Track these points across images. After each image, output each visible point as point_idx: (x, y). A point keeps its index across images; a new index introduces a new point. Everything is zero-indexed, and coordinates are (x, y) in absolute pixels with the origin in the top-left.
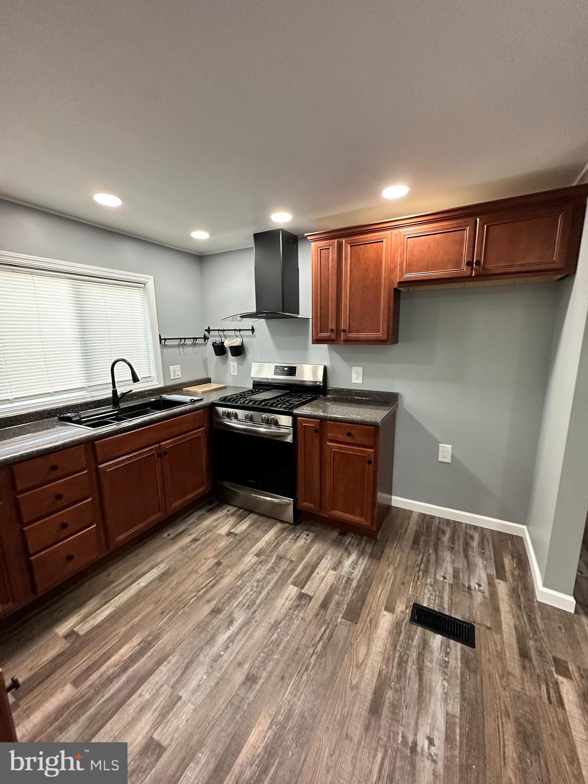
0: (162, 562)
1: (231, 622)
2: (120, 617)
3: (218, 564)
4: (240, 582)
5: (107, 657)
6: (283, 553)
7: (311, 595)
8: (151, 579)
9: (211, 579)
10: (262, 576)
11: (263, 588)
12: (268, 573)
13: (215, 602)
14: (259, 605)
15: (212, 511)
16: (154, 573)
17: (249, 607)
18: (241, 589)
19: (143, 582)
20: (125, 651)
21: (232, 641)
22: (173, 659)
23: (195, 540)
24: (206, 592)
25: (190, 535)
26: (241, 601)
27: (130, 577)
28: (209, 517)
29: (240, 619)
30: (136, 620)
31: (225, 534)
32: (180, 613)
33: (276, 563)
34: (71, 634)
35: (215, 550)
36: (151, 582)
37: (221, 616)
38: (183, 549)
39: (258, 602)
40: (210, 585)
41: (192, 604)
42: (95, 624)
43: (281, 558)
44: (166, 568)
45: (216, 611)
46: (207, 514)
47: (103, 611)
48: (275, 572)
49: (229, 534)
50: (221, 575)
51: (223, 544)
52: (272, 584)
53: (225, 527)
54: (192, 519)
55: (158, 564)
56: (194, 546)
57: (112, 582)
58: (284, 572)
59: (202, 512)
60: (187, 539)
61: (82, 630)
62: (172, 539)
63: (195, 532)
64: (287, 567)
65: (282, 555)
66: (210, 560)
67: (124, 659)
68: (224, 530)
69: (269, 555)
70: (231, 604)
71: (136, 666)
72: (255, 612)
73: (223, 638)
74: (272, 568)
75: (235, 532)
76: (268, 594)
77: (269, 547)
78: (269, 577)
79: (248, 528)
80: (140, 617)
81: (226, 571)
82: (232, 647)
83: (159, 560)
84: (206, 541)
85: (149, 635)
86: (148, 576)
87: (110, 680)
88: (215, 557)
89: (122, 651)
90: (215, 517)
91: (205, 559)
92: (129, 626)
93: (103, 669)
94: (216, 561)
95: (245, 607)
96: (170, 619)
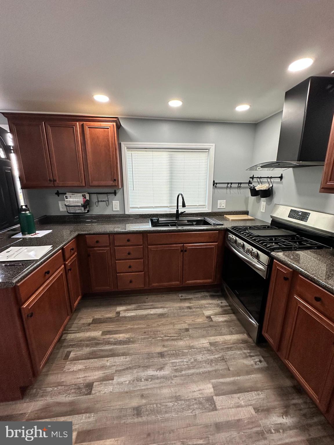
0: (167, 308)
1: (161, 369)
2: (133, 320)
3: (187, 330)
4: (186, 351)
5: (116, 332)
6: (228, 357)
7: (218, 407)
8: (156, 313)
9: (176, 335)
10: (201, 360)
11: (194, 367)
12: (205, 362)
13: (165, 349)
14: (182, 376)
15: (213, 297)
16: (159, 311)
17: (176, 370)
18: (183, 355)
19: (153, 311)
20: (121, 336)
21: (152, 379)
22: (128, 358)
23: (189, 308)
24: (167, 340)
25: (190, 303)
26: (176, 362)
27: (152, 305)
28: (208, 300)
29: (166, 372)
30: (136, 327)
31: (206, 315)
32: (150, 339)
33: (217, 361)
34: (118, 313)
35: (193, 321)
36: (154, 314)
37: (161, 360)
38: (181, 308)
39: (183, 372)
40: (173, 338)
41: (158, 340)
42: (126, 316)
43: (223, 359)
44: (166, 312)
45: (161, 355)
46: (209, 297)
47: (132, 312)
48: (211, 365)
49: (209, 317)
50: (182, 338)
51: (200, 320)
52: (201, 370)
53: (211, 311)
54: (199, 295)
55: (165, 307)
56: (186, 310)
57: (145, 302)
58: (216, 371)
59: (207, 294)
60: (187, 304)
61: (122, 314)
62: (181, 300)
63: (194, 303)
64: (221, 370)
65: (227, 359)
66: (185, 325)
67: (119, 339)
68: (207, 313)
69: (218, 350)
70: (171, 359)
71: (118, 346)
72: (176, 376)
73: (151, 372)
74: (212, 361)
75: (213, 319)
76: (193, 374)
77: (223, 345)
78: (204, 364)
79: (222, 322)
80: (138, 326)
81: (186, 338)
82: (148, 383)
83: (167, 306)
84: (193, 312)
85: (132, 338)
86: (157, 310)
87: (109, 343)
88: (189, 325)
89: (121, 335)
90: (210, 301)
91: (184, 322)
92: (132, 327)
93: (111, 336)
94: (187, 327)
95: (175, 368)
96: (144, 339)
